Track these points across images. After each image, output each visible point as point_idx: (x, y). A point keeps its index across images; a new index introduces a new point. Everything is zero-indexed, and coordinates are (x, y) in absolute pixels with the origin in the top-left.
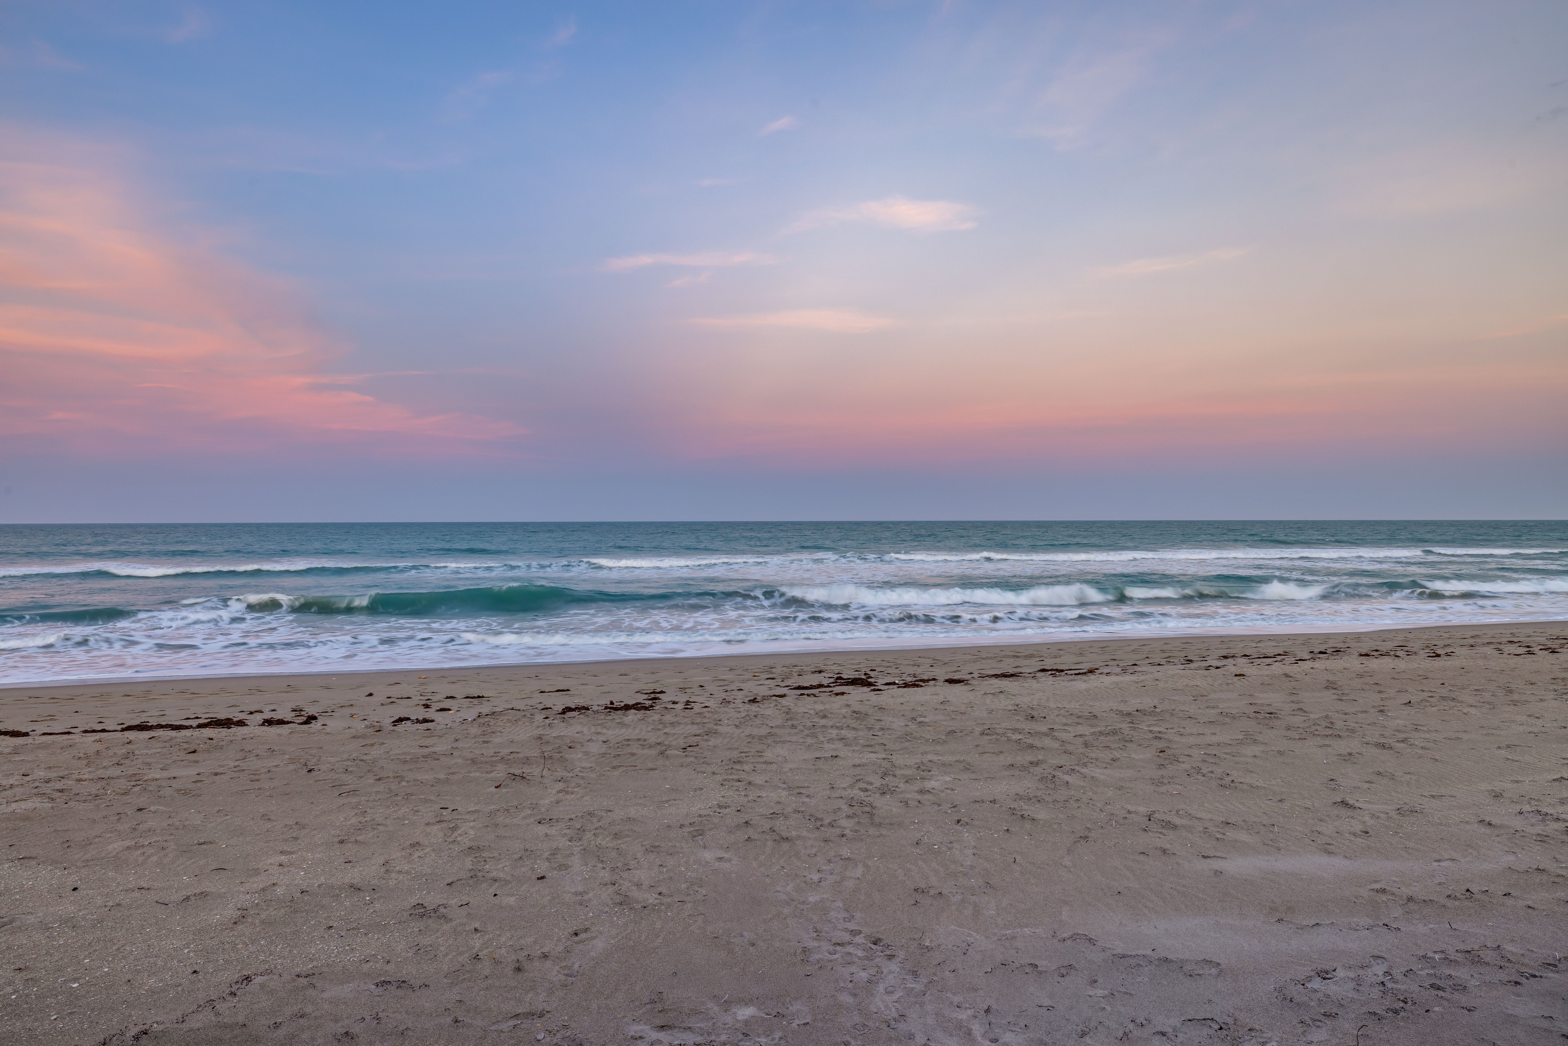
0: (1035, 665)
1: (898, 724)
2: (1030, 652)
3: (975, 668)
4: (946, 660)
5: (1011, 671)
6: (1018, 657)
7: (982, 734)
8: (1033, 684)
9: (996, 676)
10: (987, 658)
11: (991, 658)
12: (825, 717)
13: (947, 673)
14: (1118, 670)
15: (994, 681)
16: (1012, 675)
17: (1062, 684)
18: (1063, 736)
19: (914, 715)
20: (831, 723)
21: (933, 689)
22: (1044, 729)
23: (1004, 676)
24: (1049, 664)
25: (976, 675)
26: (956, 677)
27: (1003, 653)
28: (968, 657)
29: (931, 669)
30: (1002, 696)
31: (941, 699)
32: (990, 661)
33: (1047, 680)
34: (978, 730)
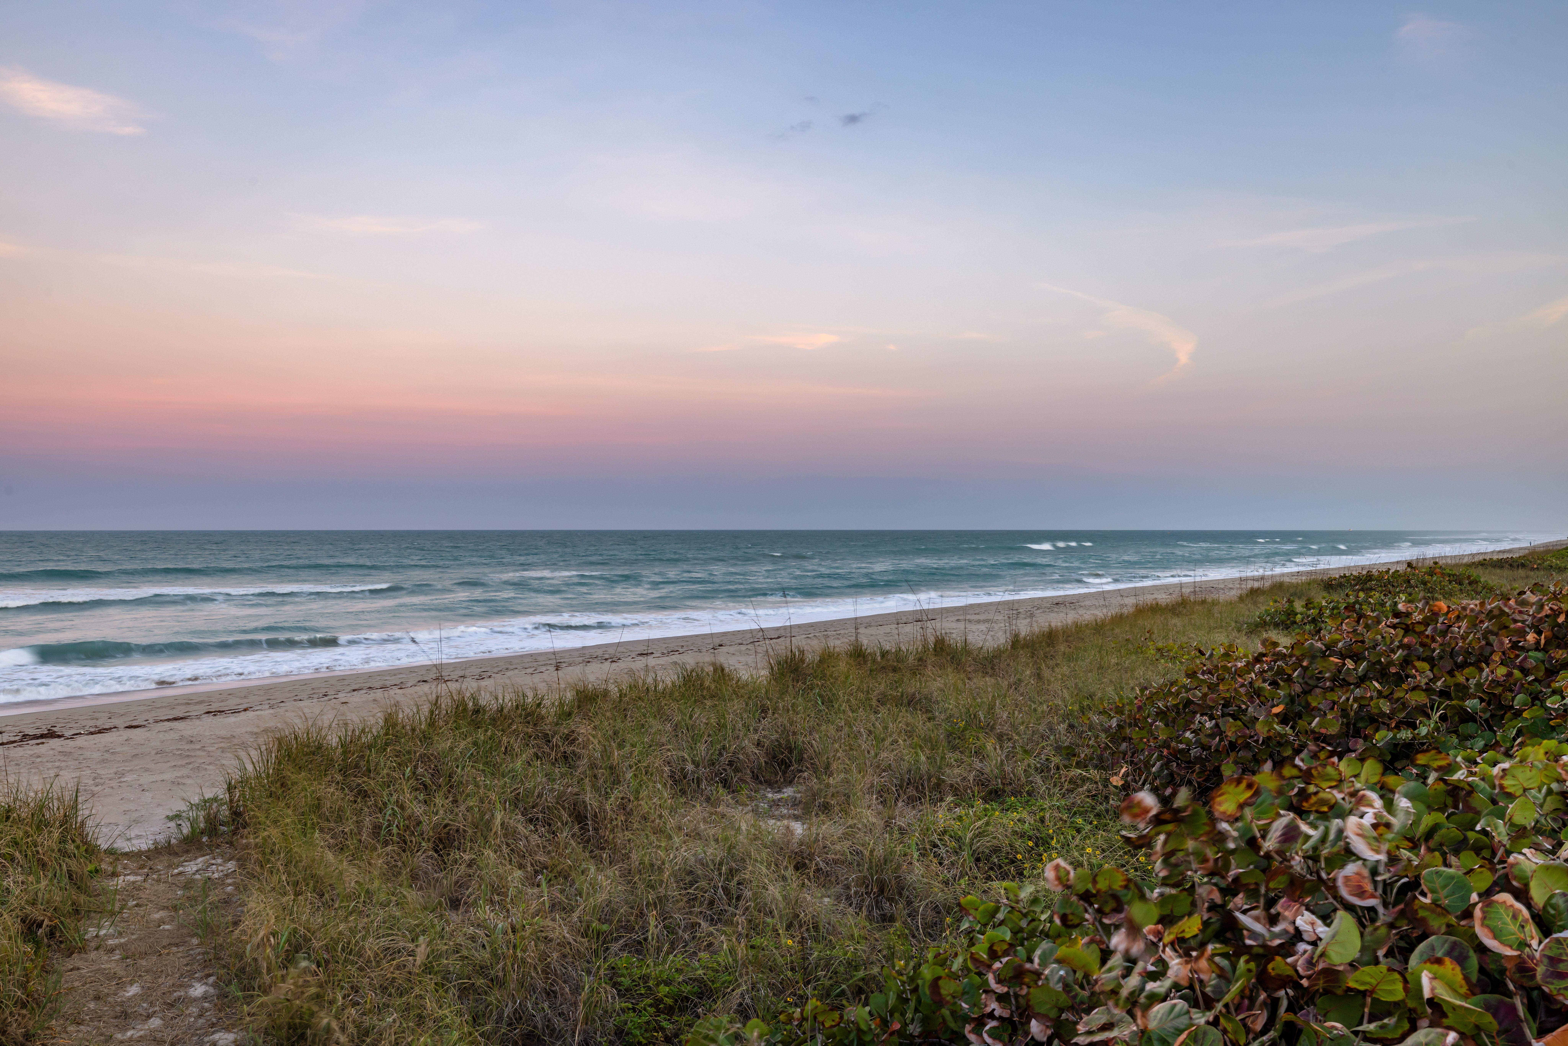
0: (204, 708)
1: (96, 755)
2: (201, 699)
3: (150, 716)
4: (122, 712)
5: (181, 716)
6: (189, 704)
7: (157, 753)
8: (197, 722)
9: (168, 720)
10: (162, 707)
11: (165, 707)
12: (39, 757)
13: (125, 722)
14: (267, 706)
15: (166, 723)
16: (182, 718)
17: (220, 719)
18: (210, 749)
19: (107, 749)
20: (45, 760)
21: (118, 733)
22: (198, 747)
23: (175, 719)
24: (214, 707)
25: (151, 721)
26: (134, 723)
27: (177, 702)
28: (142, 708)
29: (110, 720)
30: (172, 732)
31: (126, 738)
32: (164, 709)
33: (209, 719)
34: (153, 752)
